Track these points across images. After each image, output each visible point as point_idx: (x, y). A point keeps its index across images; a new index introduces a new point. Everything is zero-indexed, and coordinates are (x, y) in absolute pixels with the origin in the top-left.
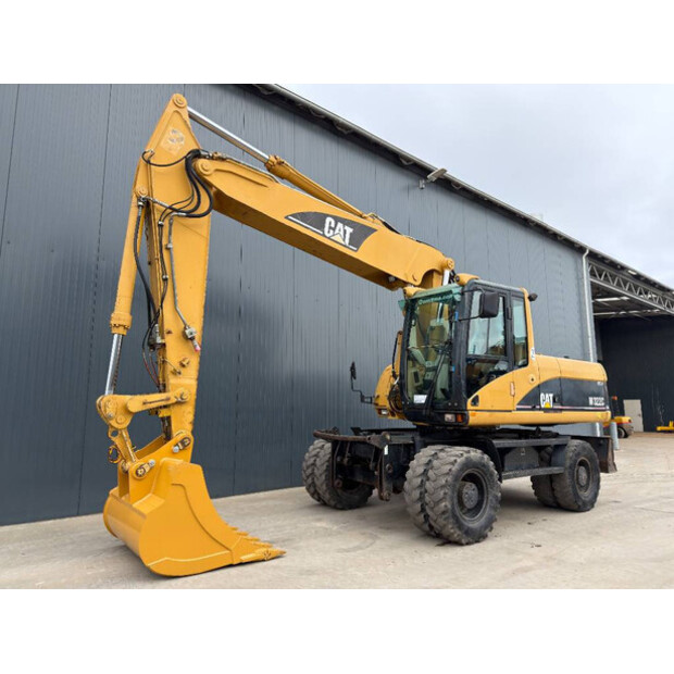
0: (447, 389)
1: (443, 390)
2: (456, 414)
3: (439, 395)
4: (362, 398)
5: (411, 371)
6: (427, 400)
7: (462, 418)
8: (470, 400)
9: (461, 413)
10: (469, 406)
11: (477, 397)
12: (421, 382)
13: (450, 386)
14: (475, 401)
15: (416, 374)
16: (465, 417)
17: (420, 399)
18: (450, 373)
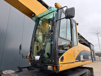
0: (50, 53)
1: (48, 54)
2: (53, 66)
3: (46, 55)
4: (23, 56)
5: (35, 46)
6: (40, 58)
7: (56, 68)
8: (60, 59)
9: (56, 65)
10: (60, 62)
11: (63, 57)
12: (39, 50)
13: (51, 52)
14: (62, 59)
15: (37, 47)
16: (57, 68)
17: (38, 58)
18: (51, 45)
